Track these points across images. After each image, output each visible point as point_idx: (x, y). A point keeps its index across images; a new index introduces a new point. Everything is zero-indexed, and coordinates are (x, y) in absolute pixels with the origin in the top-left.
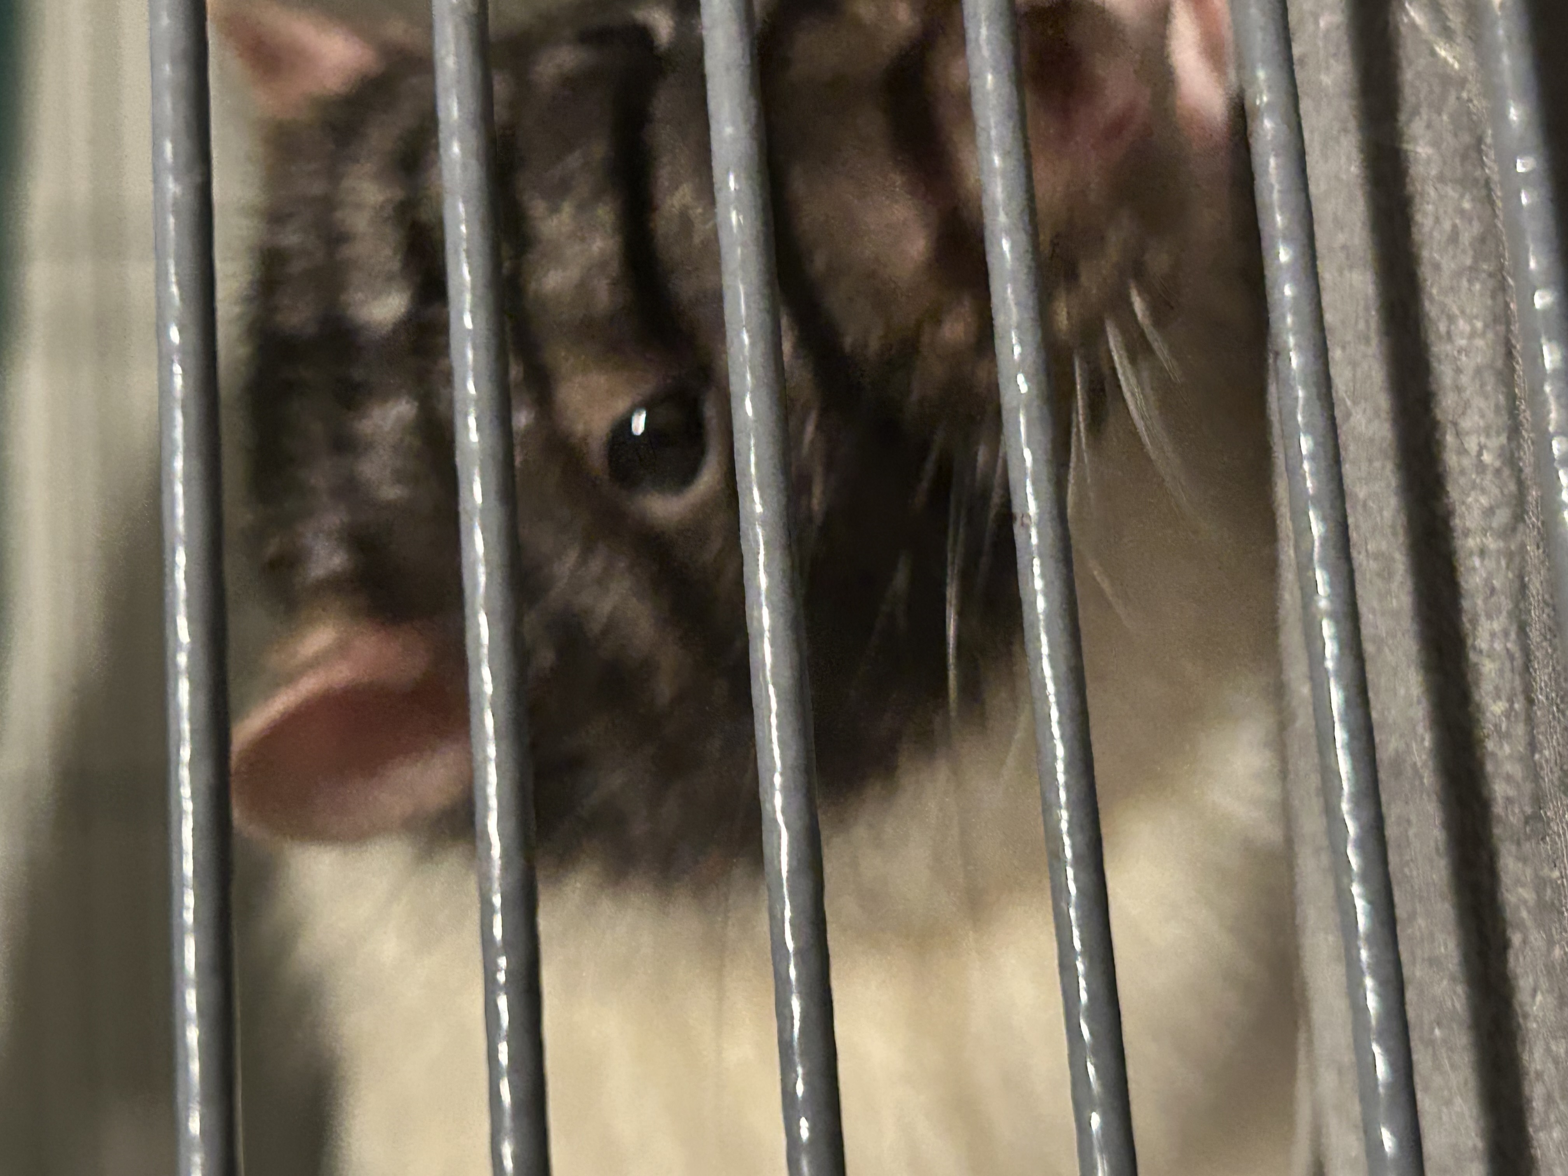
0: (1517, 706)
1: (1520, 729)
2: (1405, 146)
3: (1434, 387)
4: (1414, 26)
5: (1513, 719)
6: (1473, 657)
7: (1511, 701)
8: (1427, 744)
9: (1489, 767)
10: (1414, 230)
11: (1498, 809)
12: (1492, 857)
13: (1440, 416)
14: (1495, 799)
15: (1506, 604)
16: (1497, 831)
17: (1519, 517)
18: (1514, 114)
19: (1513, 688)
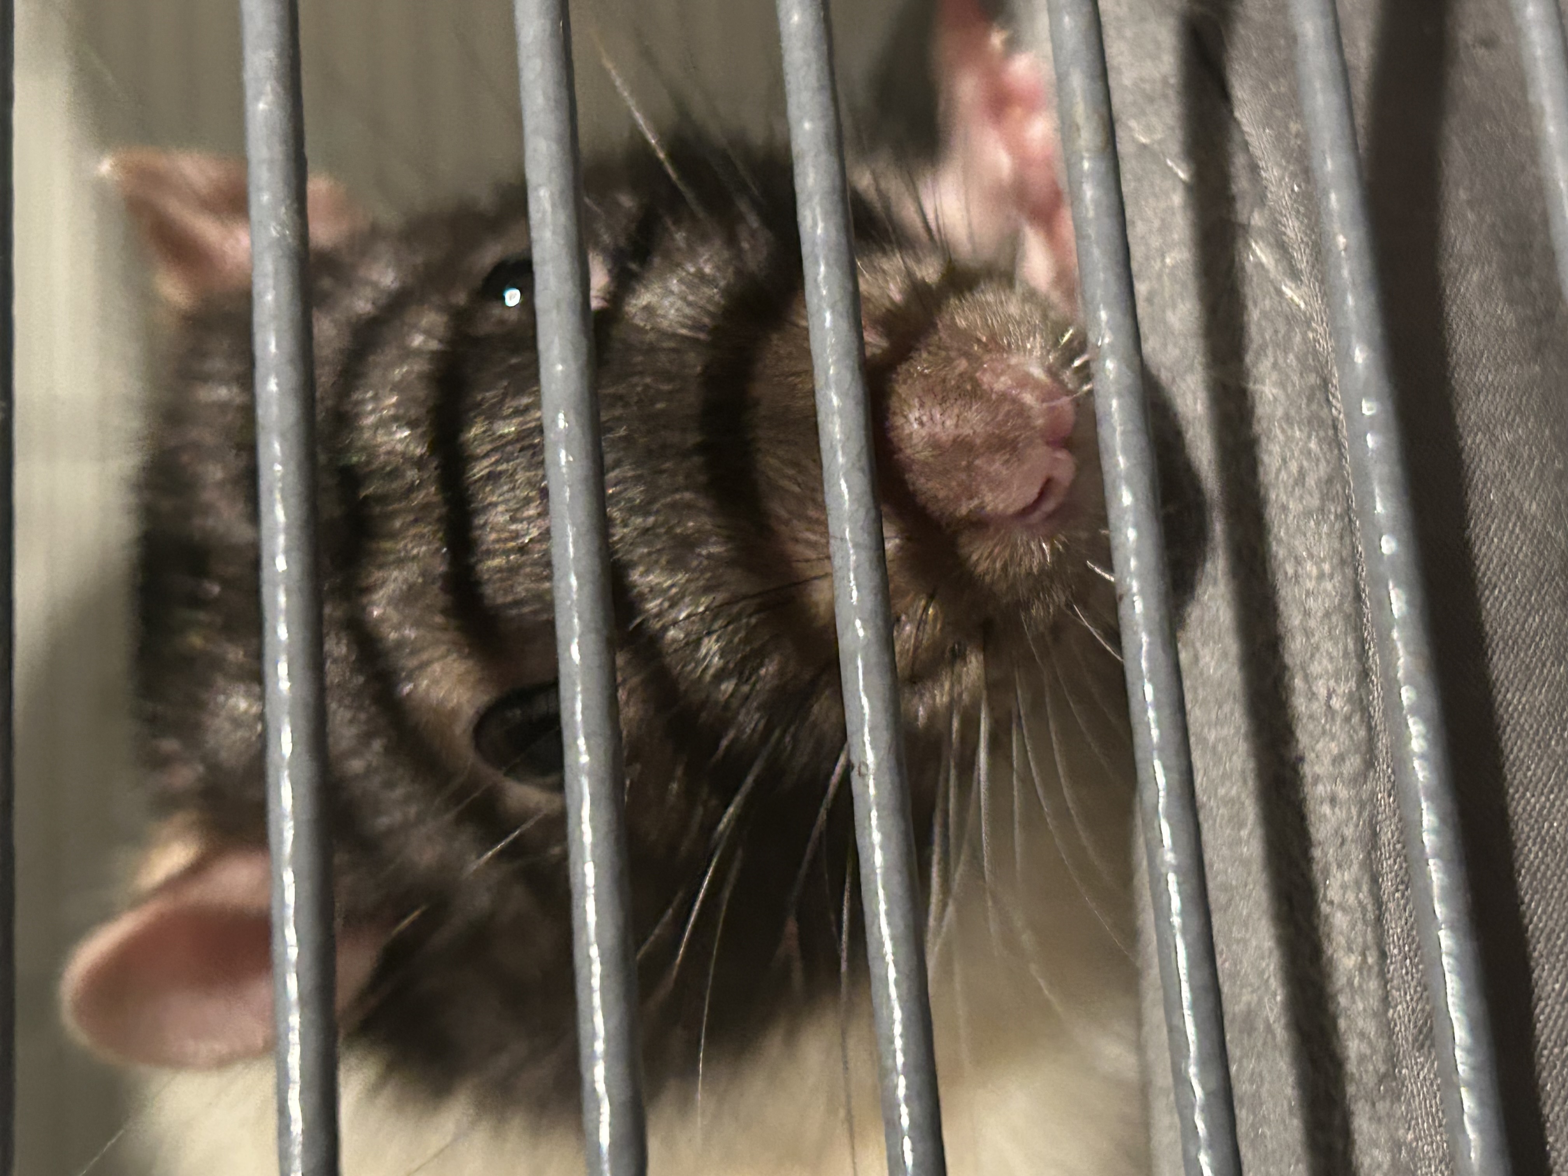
0: (1370, 960)
1: (1373, 985)
2: (1251, 386)
3: (1281, 630)
4: (1260, 265)
5: (1365, 973)
6: (1325, 908)
7: (1364, 955)
8: (1279, 998)
9: (1342, 1023)
10: (1261, 470)
11: (1352, 1067)
12: (1346, 1117)
13: (1288, 660)
14: (1348, 1058)
15: (1357, 855)
16: (1351, 1090)
17: (1370, 763)
18: (1360, 356)
19: (1365, 942)
